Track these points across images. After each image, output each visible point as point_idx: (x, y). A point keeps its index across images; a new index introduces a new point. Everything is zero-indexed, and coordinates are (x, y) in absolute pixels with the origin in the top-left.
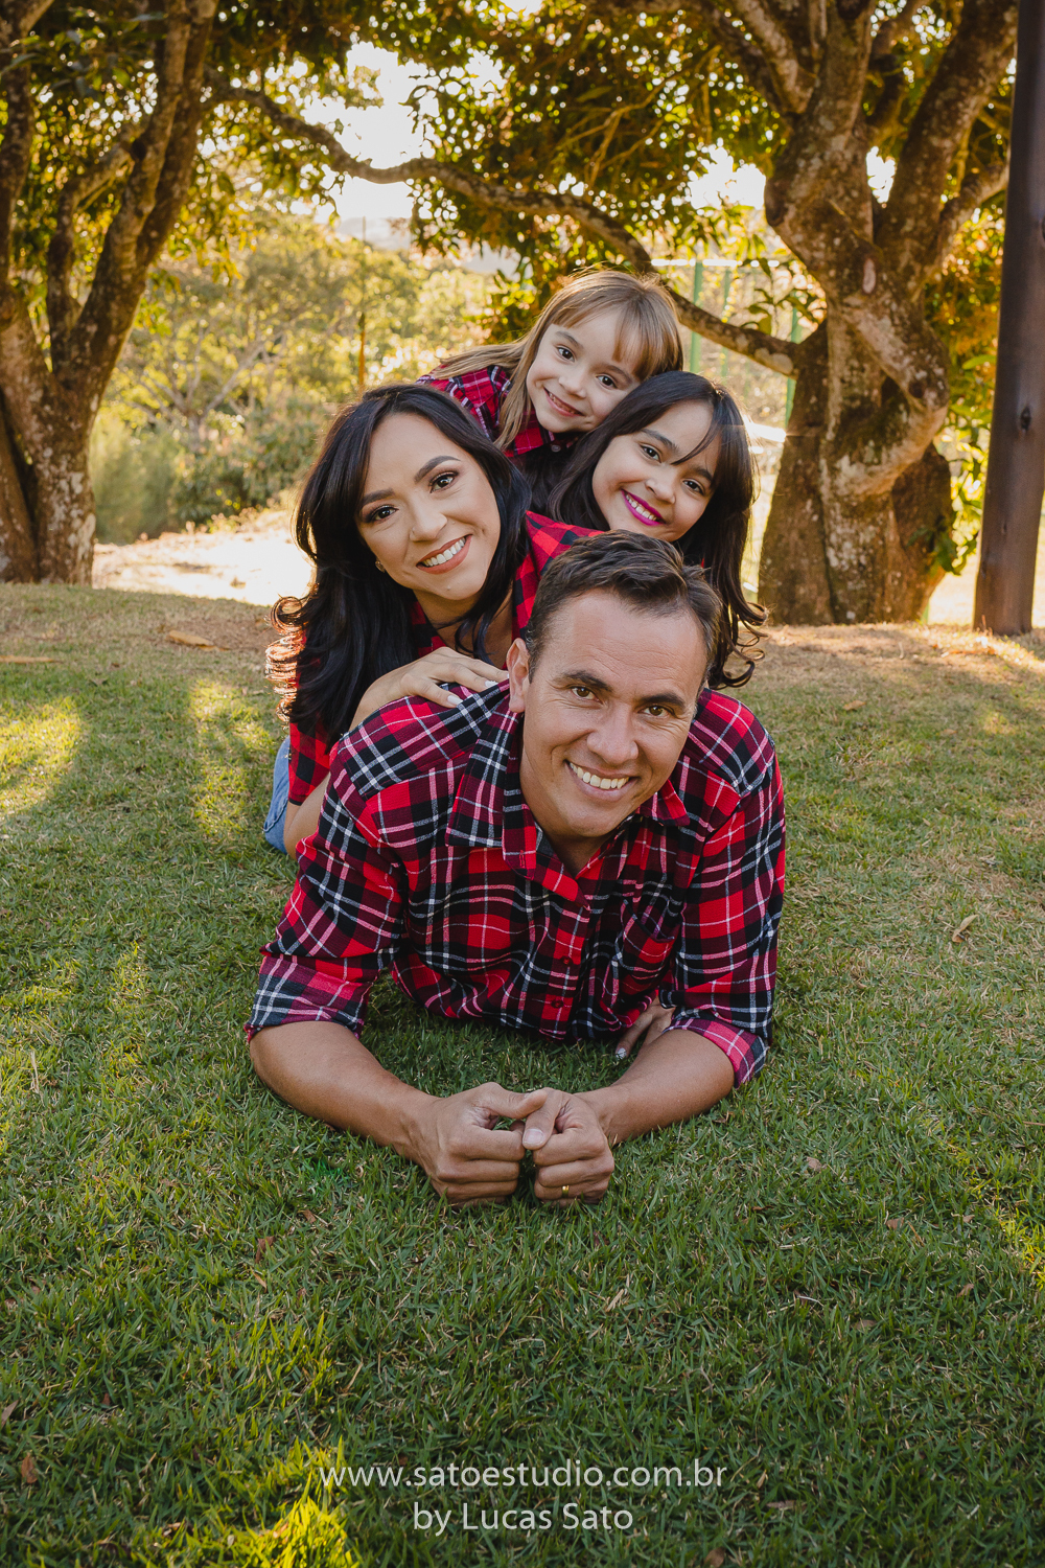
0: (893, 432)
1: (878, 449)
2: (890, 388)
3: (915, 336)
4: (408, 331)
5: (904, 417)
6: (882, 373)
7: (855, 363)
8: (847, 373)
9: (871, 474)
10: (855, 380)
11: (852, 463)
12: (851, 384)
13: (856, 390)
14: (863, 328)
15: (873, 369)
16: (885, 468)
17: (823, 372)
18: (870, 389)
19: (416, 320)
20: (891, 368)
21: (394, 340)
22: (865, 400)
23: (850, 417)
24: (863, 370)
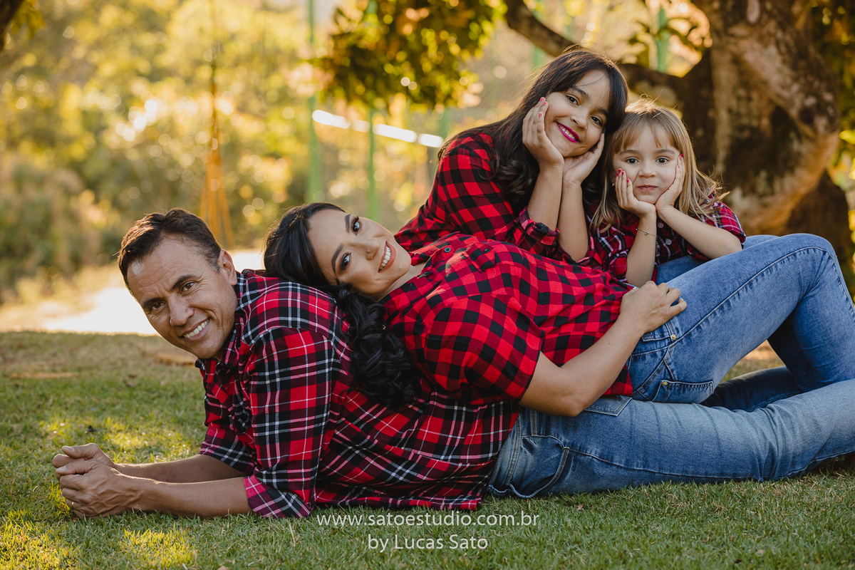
0: (785, 162)
1: (770, 181)
2: (779, 116)
3: (802, 63)
4: (155, 76)
5: (796, 146)
6: (771, 101)
7: (742, 93)
8: (734, 103)
9: (765, 206)
10: (743, 110)
11: (744, 195)
12: (738, 115)
13: (745, 121)
14: (750, 57)
15: (761, 98)
16: (779, 198)
17: (710, 103)
18: (759, 118)
19: (166, 60)
20: (779, 96)
21: (139, 87)
22: (755, 130)
23: (739, 149)
24: (749, 99)
